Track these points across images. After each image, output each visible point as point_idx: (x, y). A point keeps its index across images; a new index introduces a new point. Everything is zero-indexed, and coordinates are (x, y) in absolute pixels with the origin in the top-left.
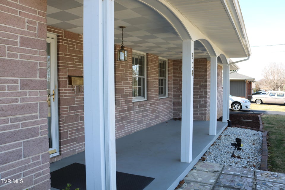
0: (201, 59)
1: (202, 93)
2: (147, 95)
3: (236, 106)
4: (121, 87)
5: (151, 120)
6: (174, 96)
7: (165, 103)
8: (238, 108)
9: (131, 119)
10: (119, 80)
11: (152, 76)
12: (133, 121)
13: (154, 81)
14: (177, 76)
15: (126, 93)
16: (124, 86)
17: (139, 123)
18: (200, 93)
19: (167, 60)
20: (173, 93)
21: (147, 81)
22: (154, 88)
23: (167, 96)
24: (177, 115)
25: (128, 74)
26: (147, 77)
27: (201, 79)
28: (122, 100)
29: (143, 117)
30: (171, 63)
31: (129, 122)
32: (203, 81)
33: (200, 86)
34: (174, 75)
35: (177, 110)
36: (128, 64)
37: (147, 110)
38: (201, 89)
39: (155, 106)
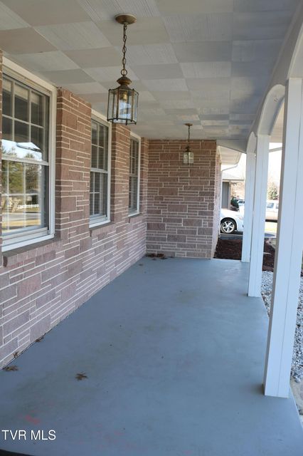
0: (205, 140)
1: (205, 206)
2: (112, 211)
3: (227, 226)
4: (70, 194)
5: (116, 263)
6: (149, 212)
7: (136, 226)
8: (231, 229)
9: (87, 267)
10: (68, 177)
11: (121, 171)
12: (91, 272)
13: (123, 182)
14: (157, 173)
15: (78, 208)
16: (75, 193)
17: (99, 273)
18: (201, 206)
19: (139, 138)
20: (148, 205)
21: (113, 181)
22: (122, 195)
23: (138, 212)
24: (154, 248)
25: (81, 165)
26: (113, 172)
27: (204, 179)
28: (70, 225)
29: (105, 259)
30: (146, 145)
31: (83, 276)
32: (206, 183)
33: (202, 194)
34: (150, 170)
35: (154, 239)
36: (82, 140)
37: (111, 244)
38: (203, 198)
39: (123, 233)
